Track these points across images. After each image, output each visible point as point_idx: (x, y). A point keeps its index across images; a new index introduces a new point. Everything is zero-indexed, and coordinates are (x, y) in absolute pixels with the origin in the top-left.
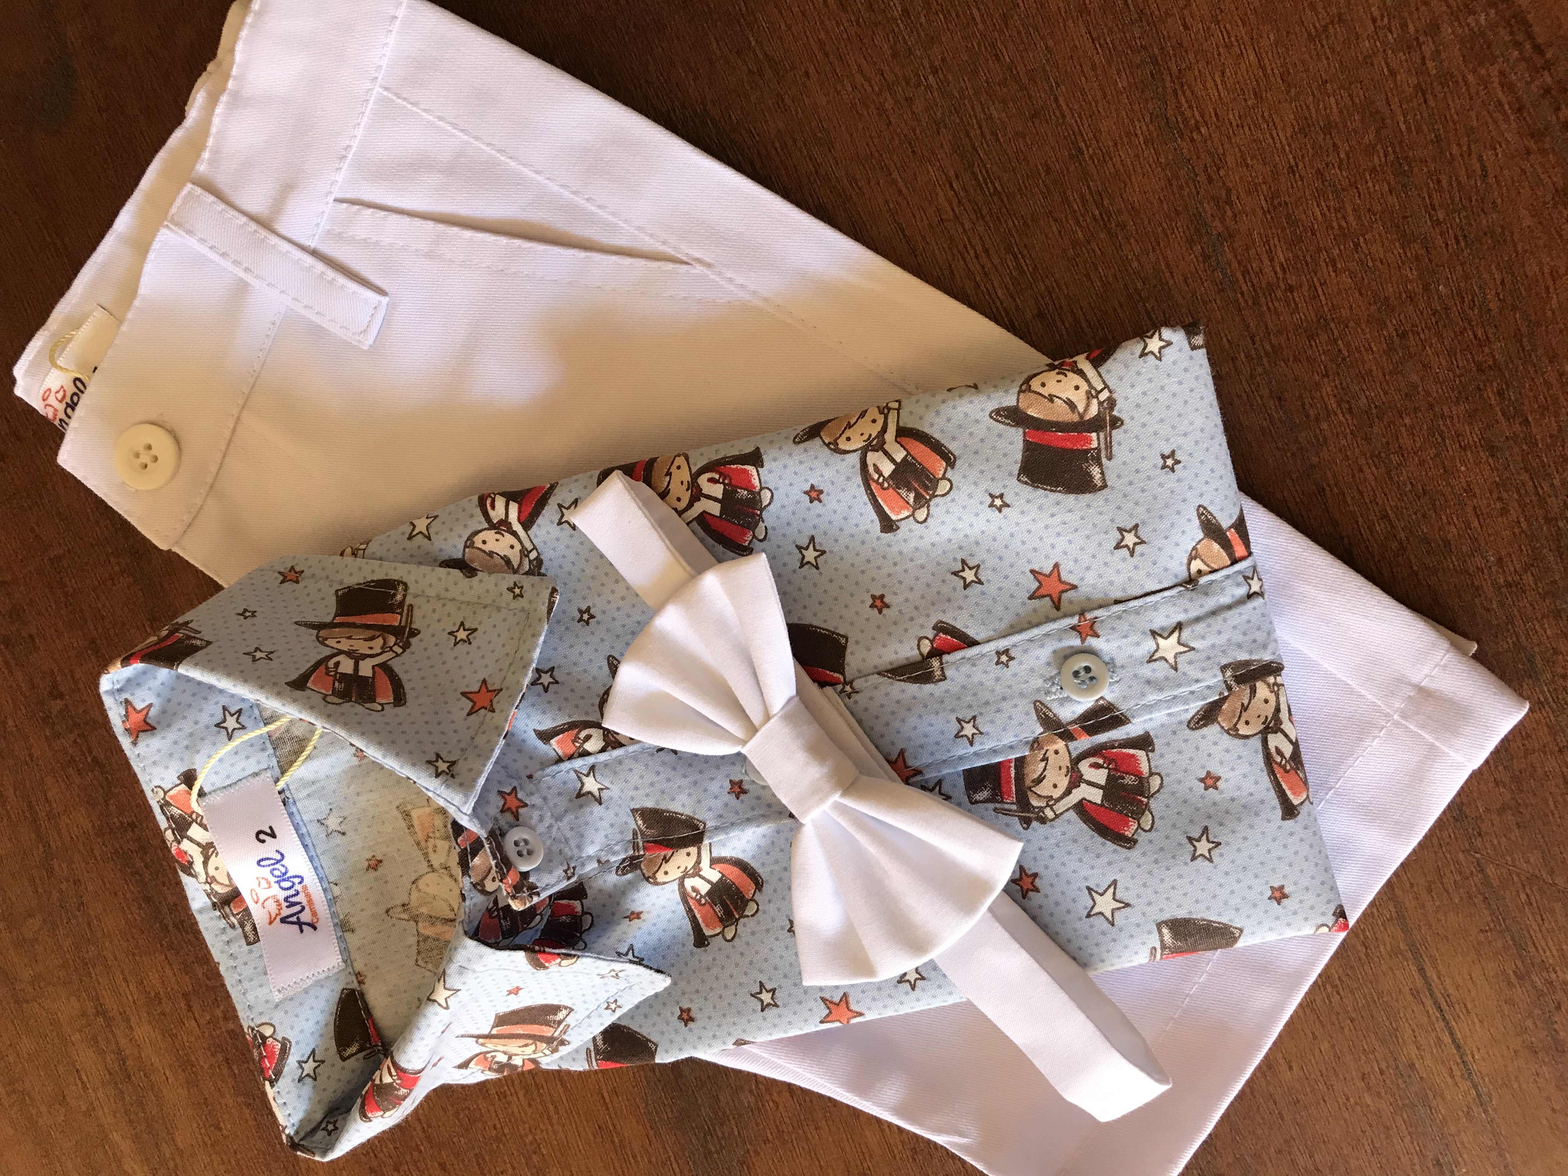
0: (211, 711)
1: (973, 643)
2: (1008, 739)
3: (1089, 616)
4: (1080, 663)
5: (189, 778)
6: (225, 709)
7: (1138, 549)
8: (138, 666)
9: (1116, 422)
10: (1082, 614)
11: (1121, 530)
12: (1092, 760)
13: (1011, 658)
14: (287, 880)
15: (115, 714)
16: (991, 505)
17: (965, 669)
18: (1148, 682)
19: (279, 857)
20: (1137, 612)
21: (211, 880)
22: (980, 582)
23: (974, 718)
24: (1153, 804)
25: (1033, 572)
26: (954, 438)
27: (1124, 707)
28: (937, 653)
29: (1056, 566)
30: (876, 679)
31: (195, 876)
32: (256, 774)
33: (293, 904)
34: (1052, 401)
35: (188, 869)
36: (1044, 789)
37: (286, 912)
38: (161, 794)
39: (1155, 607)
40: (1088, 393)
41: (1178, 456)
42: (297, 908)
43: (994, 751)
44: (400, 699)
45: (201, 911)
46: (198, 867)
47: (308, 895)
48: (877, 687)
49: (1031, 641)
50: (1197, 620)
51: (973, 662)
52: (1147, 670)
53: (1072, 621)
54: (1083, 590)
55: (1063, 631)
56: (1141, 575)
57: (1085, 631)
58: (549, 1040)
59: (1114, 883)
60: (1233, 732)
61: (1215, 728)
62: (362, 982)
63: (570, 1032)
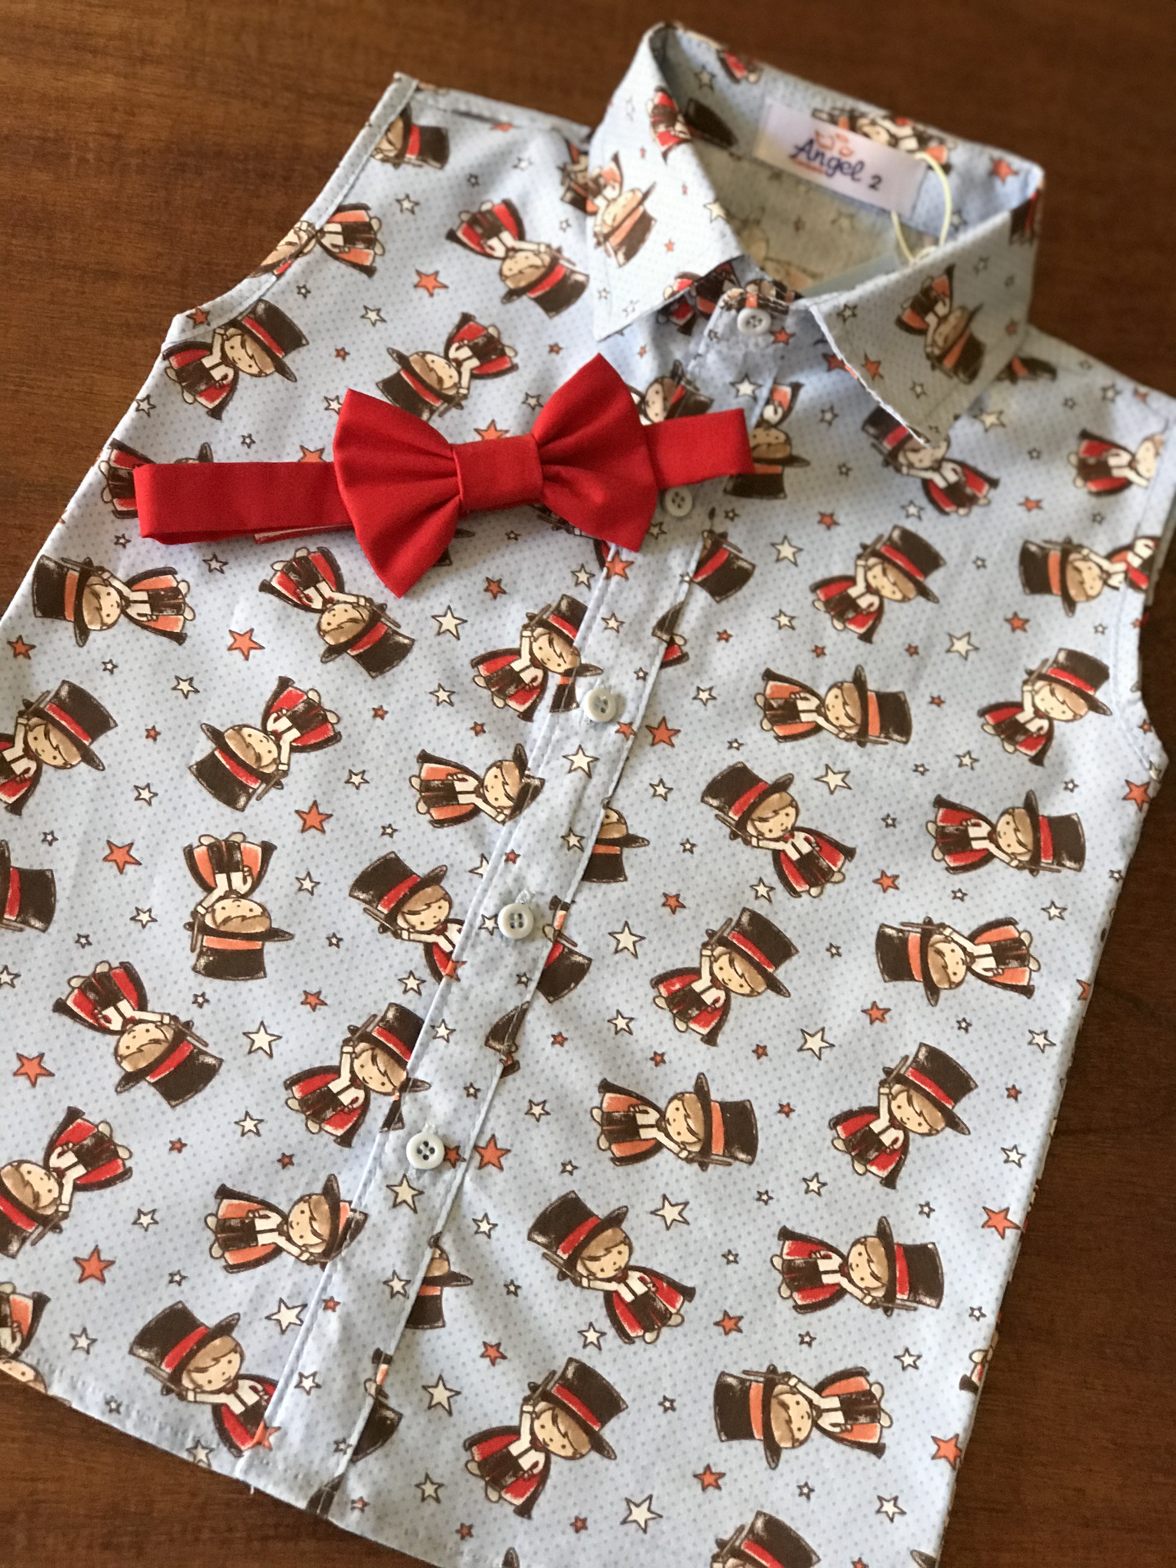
0: (970, 213)
1: (664, 665)
2: (591, 640)
3: (631, 737)
4: (610, 710)
5: (946, 168)
6: (965, 221)
7: (652, 791)
9: (734, 836)
10: (635, 734)
11: (671, 789)
13: (638, 678)
14: (835, 167)
16: (735, 740)
17: (651, 650)
18: (568, 738)
19: (855, 177)
20: (615, 762)
21: (873, 123)
22: (695, 698)
23: (618, 632)
25: (678, 731)
27: (562, 716)
28: (671, 643)
29: (673, 745)
30: (680, 599)
31: (883, 118)
32: (914, 206)
33: (817, 155)
35: (890, 119)
37: (815, 147)
38: (950, 146)
39: (611, 773)
40: (762, 834)
41: (688, 854)
42: (812, 157)
43: (589, 628)
44: (901, 323)
46: (887, 125)
48: (676, 594)
49: (641, 697)
50: (585, 788)
51: (652, 657)
52: (575, 742)
53: (635, 727)
54: (648, 748)
55: (634, 718)
56: (635, 781)
57: (625, 729)
58: (607, 237)
59: (458, 638)
60: (499, 765)
61: (509, 756)
62: (731, 155)
63: (604, 255)
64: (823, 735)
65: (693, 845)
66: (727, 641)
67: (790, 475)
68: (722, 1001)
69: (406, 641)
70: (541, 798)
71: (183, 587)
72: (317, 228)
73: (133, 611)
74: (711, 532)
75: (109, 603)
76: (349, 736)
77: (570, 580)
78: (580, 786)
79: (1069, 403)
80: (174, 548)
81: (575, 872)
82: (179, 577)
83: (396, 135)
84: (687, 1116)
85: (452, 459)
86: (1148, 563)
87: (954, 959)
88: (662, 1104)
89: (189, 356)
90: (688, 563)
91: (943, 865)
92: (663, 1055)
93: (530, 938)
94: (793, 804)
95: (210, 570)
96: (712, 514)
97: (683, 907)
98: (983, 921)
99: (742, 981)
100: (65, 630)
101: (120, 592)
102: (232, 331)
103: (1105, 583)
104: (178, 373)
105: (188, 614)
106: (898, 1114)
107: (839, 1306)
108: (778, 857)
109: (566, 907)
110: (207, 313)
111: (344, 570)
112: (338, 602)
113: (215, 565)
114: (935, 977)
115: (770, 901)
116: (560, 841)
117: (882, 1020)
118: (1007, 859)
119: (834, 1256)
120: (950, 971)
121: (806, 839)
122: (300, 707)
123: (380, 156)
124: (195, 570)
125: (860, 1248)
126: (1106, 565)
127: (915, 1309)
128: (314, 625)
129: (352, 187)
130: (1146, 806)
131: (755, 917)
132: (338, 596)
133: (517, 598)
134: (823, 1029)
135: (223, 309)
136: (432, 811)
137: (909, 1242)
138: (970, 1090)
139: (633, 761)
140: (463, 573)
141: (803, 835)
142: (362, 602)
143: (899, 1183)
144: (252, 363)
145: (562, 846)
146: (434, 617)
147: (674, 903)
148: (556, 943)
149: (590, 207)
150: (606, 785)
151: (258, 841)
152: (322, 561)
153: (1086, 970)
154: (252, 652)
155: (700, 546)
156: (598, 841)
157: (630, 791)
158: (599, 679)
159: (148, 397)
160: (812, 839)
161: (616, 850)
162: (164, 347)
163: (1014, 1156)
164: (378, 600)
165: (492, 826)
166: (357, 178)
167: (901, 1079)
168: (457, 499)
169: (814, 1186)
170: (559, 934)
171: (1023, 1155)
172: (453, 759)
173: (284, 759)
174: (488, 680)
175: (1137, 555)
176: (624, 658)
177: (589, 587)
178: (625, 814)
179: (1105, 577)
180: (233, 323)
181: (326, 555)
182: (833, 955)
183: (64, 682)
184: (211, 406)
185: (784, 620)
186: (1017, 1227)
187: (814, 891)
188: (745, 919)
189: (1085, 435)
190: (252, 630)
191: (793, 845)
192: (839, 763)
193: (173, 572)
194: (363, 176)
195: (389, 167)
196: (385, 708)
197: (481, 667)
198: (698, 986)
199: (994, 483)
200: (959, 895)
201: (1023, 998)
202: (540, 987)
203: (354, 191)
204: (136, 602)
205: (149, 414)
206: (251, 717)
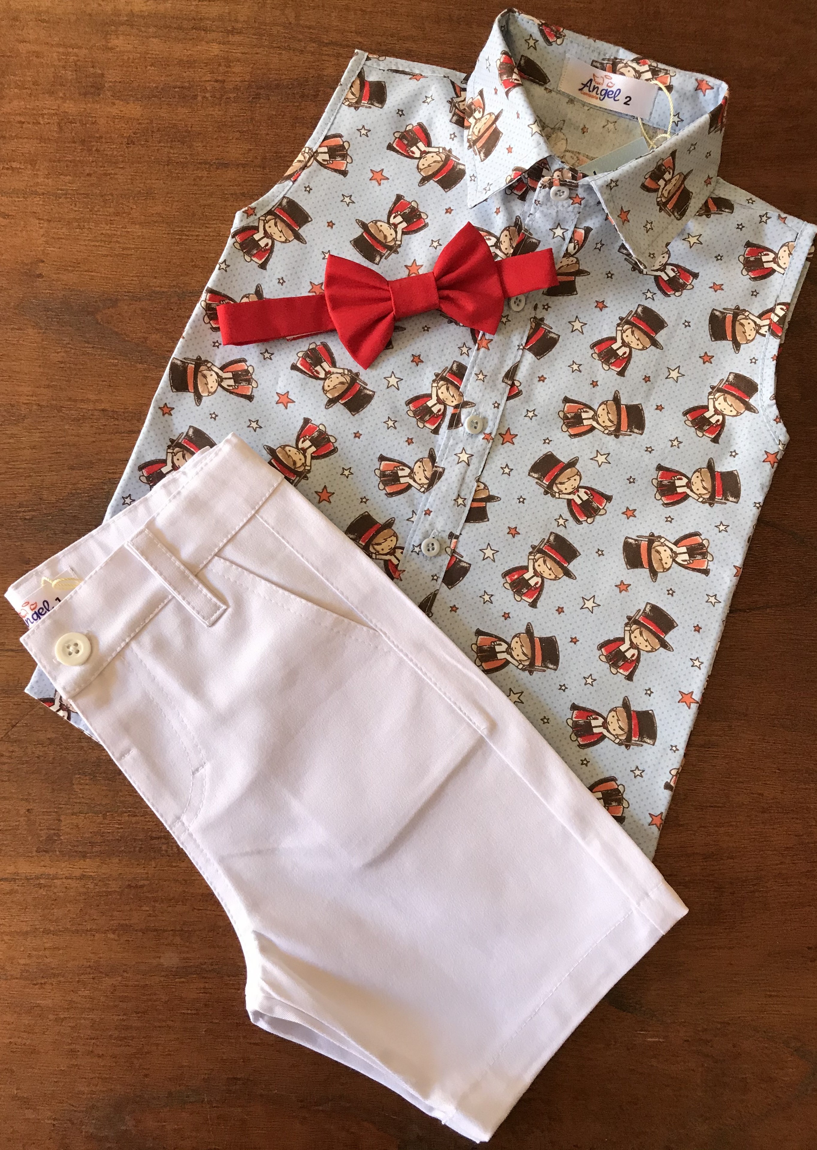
0: (685, 115)
1: (509, 398)
2: (469, 387)
3: (491, 441)
4: (479, 427)
5: (670, 88)
6: (682, 120)
7: (502, 471)
8: (720, 101)
9: (546, 493)
10: (493, 439)
11: (512, 469)
12: (442, 411)
13: (495, 407)
14: (605, 94)
15: (712, 81)
16: (548, 439)
17: (501, 391)
18: (457, 444)
19: (616, 99)
20: (482, 456)
21: (626, 66)
22: (525, 416)
23: (484, 381)
24: (415, 419)
25: (517, 435)
26: (578, 441)
27: (454, 431)
28: (513, 385)
29: (513, 444)
30: (518, 359)
31: (633, 61)
32: (651, 114)
33: (594, 88)
34: (568, 479)
35: (636, 61)
36: (444, 389)
37: (593, 83)
38: (672, 74)
39: (480, 462)
40: (562, 491)
41: (522, 504)
42: (591, 89)
43: (468, 380)
44: (644, 187)
45: (618, 51)
46: (635, 65)
47: (593, 97)
48: (515, 357)
49: (496, 418)
50: (466, 472)
51: (502, 394)
52: (461, 446)
53: (493, 436)
54: (500, 446)
55: (492, 430)
56: (493, 466)
57: (487, 436)
58: (475, 142)
59: (398, 389)
60: (421, 460)
61: (427, 455)
62: (546, 89)
63: (473, 154)
64: (596, 432)
65: (524, 499)
66: (543, 381)
67: (579, 281)
68: (539, 584)
69: (371, 393)
70: (443, 478)
71: (250, 369)
72: (314, 150)
73: (225, 384)
74: (535, 318)
75: (212, 380)
76: (342, 449)
77: (458, 352)
78: (463, 471)
79: (740, 227)
80: (245, 347)
81: (461, 518)
82: (248, 363)
83: (356, 89)
84: (522, 646)
85: (389, 291)
86: (782, 319)
87: (666, 555)
88: (508, 640)
89: (246, 235)
90: (522, 338)
91: (661, 502)
92: (509, 613)
93: (439, 554)
94: (578, 474)
95: (264, 359)
96: (535, 308)
97: (519, 534)
98: (682, 534)
99: (550, 572)
100: (189, 397)
101: (217, 374)
102: (269, 217)
103: (758, 332)
104: (241, 245)
105: (254, 384)
106: (635, 641)
107: (602, 744)
108: (570, 502)
109: (457, 537)
110: (254, 209)
111: (336, 356)
112: (333, 373)
113: (267, 355)
114: (655, 566)
115: (565, 527)
116: (453, 502)
117: (626, 590)
118: (696, 497)
119: (600, 718)
120: (664, 562)
121: (586, 493)
122: (316, 434)
123: (347, 103)
124: (256, 359)
125: (613, 713)
126: (758, 321)
127: (642, 745)
128: (321, 387)
129: (332, 124)
130: (776, 465)
131: (557, 537)
132: (333, 370)
133: (429, 364)
134: (594, 596)
135: (263, 205)
136: (386, 488)
137: (639, 709)
138: (674, 627)
139: (492, 454)
140: (400, 352)
141: (584, 490)
142: (346, 372)
143: (635, 678)
144: (281, 235)
145: (454, 505)
146: (385, 378)
147: (513, 532)
148: (452, 556)
149: (467, 124)
150: (477, 469)
152: (324, 350)
153: (739, 561)
154: (289, 405)
155: (529, 327)
156: (474, 500)
157: (491, 472)
158: (473, 409)
159: (225, 261)
160: (589, 492)
161: (483, 504)
162: (233, 230)
163: (697, 663)
164: (355, 371)
165: (418, 494)
166: (335, 118)
167: (636, 622)
168: (392, 313)
169: (589, 681)
170: (454, 551)
171: (702, 663)
172: (397, 458)
173: (308, 463)
174: (415, 412)
175: (776, 315)
176: (487, 396)
177: (468, 355)
178: (487, 484)
179: (758, 328)
180: (270, 213)
181: (325, 346)
182: (599, 555)
183: (190, 427)
184: (260, 262)
185: (575, 367)
186: (697, 703)
187: (590, 521)
188: (552, 538)
189: (748, 244)
190: (288, 392)
191: (579, 496)
192: (603, 449)
193: (244, 361)
194: (338, 116)
195: (352, 109)
196: (360, 432)
197: (411, 405)
198: (527, 576)
199: (696, 276)
200: (669, 520)
201: (704, 576)
202: (444, 581)
203: (333, 126)
204: (226, 379)
205: (226, 271)
206: (290, 441)
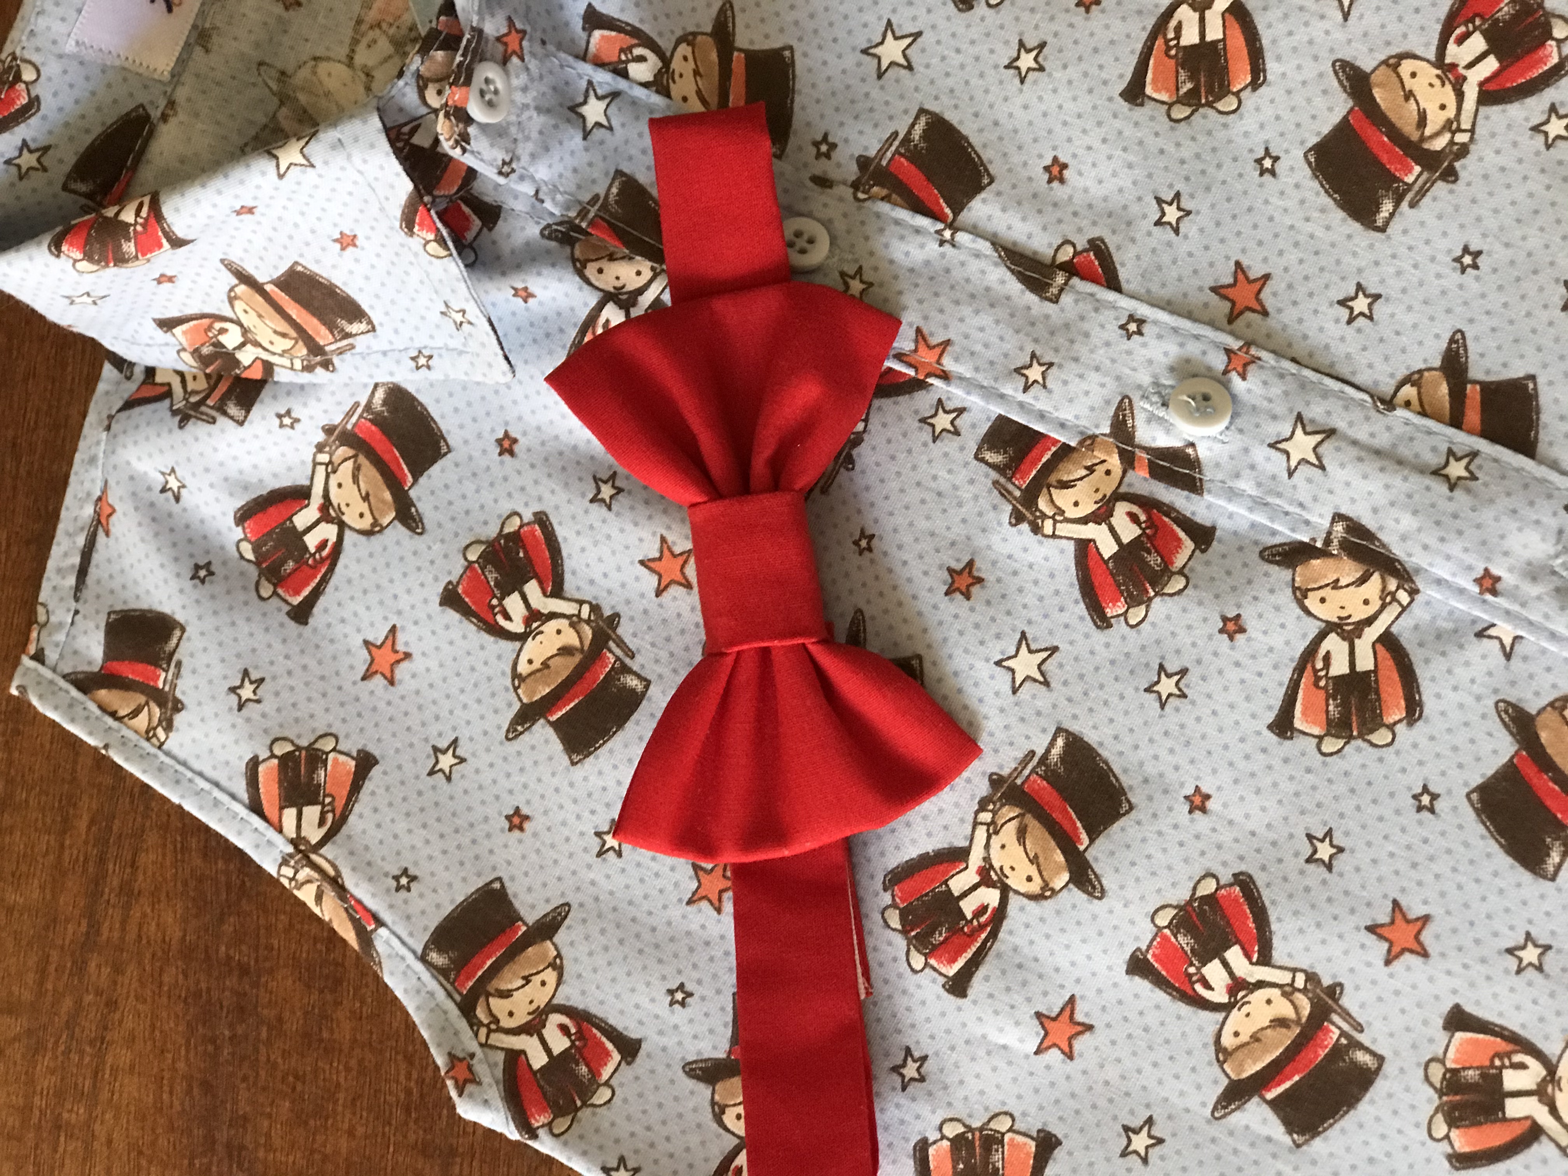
24: (1157, 603)
34: (1407, 99)
36: (1063, 498)
58: (315, 349)
59: (1054, 650)
60: (1300, 594)
61: (1285, 574)
62: (164, 118)
63: (347, 356)
66: (1065, 166)
69: (1060, 742)
70: (1369, 521)
71: (952, 1130)
72: (290, 849)
74: (856, 186)
76: (1241, 858)
77: (949, 444)
78: (1354, 452)
81: (1518, 470)
82: (933, 1136)
83: (123, 702)
85: (739, 653)
89: (529, 1094)
90: (918, 231)
94: (1393, 63)
95: (922, 1079)
96: (823, 182)
102: (481, 1013)
104: (559, 1112)
105: (1002, 1124)
108: (1489, 95)
110: (453, 1059)
111: (929, 846)
112: (987, 859)
113: (910, 1071)
116: (1458, 493)
121: (1460, 41)
122: (1184, 941)
123: (161, 733)
124: (923, 1108)
128: (1031, 905)
129: (217, 785)
132: (976, 859)
133: (980, 541)
135: (444, 1029)
136: (1389, 719)
139: (1299, 351)
140: (936, 635)
141: (1452, 47)
142: (986, 817)
145: (1468, 491)
146: (1015, 691)
149: (256, 374)
150: (1348, 404)
151: (1442, 1037)
152: (909, 884)
155: (884, 208)
156: (1456, 422)
157: (1362, 360)
158: (1140, 405)
160: (1459, 31)
161: (1473, 392)
162: (513, 1134)
164: (983, 789)
165: (1419, 613)
166: (200, 774)
168: (810, 647)
172: (1286, 675)
173: (1284, 978)
174: (1133, 601)
176: (1101, 356)
177: (961, 411)
178: (1402, 373)
180: (467, 1008)
184: (616, 1057)
187: (1558, 30)
190: (1039, 1015)
193: (922, 1147)
194: (197, 766)
195: (179, 719)
196: (1190, 791)
197: (1109, 612)
203: (224, 782)
206: (1200, 1029)
